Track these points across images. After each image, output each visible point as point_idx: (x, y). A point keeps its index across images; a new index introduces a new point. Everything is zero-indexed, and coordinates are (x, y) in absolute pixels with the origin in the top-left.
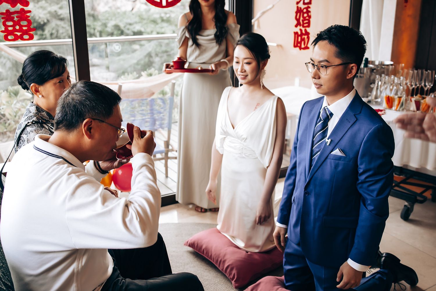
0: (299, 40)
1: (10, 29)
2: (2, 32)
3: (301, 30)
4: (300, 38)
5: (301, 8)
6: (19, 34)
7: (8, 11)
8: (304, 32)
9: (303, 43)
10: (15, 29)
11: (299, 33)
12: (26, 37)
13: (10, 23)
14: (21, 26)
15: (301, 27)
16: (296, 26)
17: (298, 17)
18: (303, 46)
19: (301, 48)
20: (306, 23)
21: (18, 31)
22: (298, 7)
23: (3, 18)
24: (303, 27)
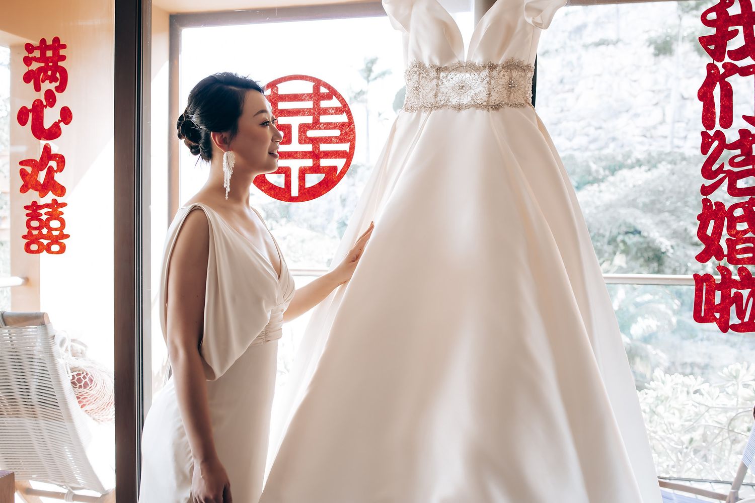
0: (718, 300)
1: (35, 232)
2: (24, 237)
3: (723, 270)
4: (718, 294)
5: (720, 205)
6: (45, 242)
7: (34, 203)
8: (736, 277)
9: (733, 308)
10: (41, 233)
11: (718, 278)
12: (55, 248)
13: (35, 224)
14: (50, 229)
15: (724, 262)
16: (702, 258)
17: (709, 232)
18: (734, 320)
19: (724, 327)
20: (745, 250)
21: (44, 237)
22: (705, 201)
23: (27, 215)
24: (732, 260)
